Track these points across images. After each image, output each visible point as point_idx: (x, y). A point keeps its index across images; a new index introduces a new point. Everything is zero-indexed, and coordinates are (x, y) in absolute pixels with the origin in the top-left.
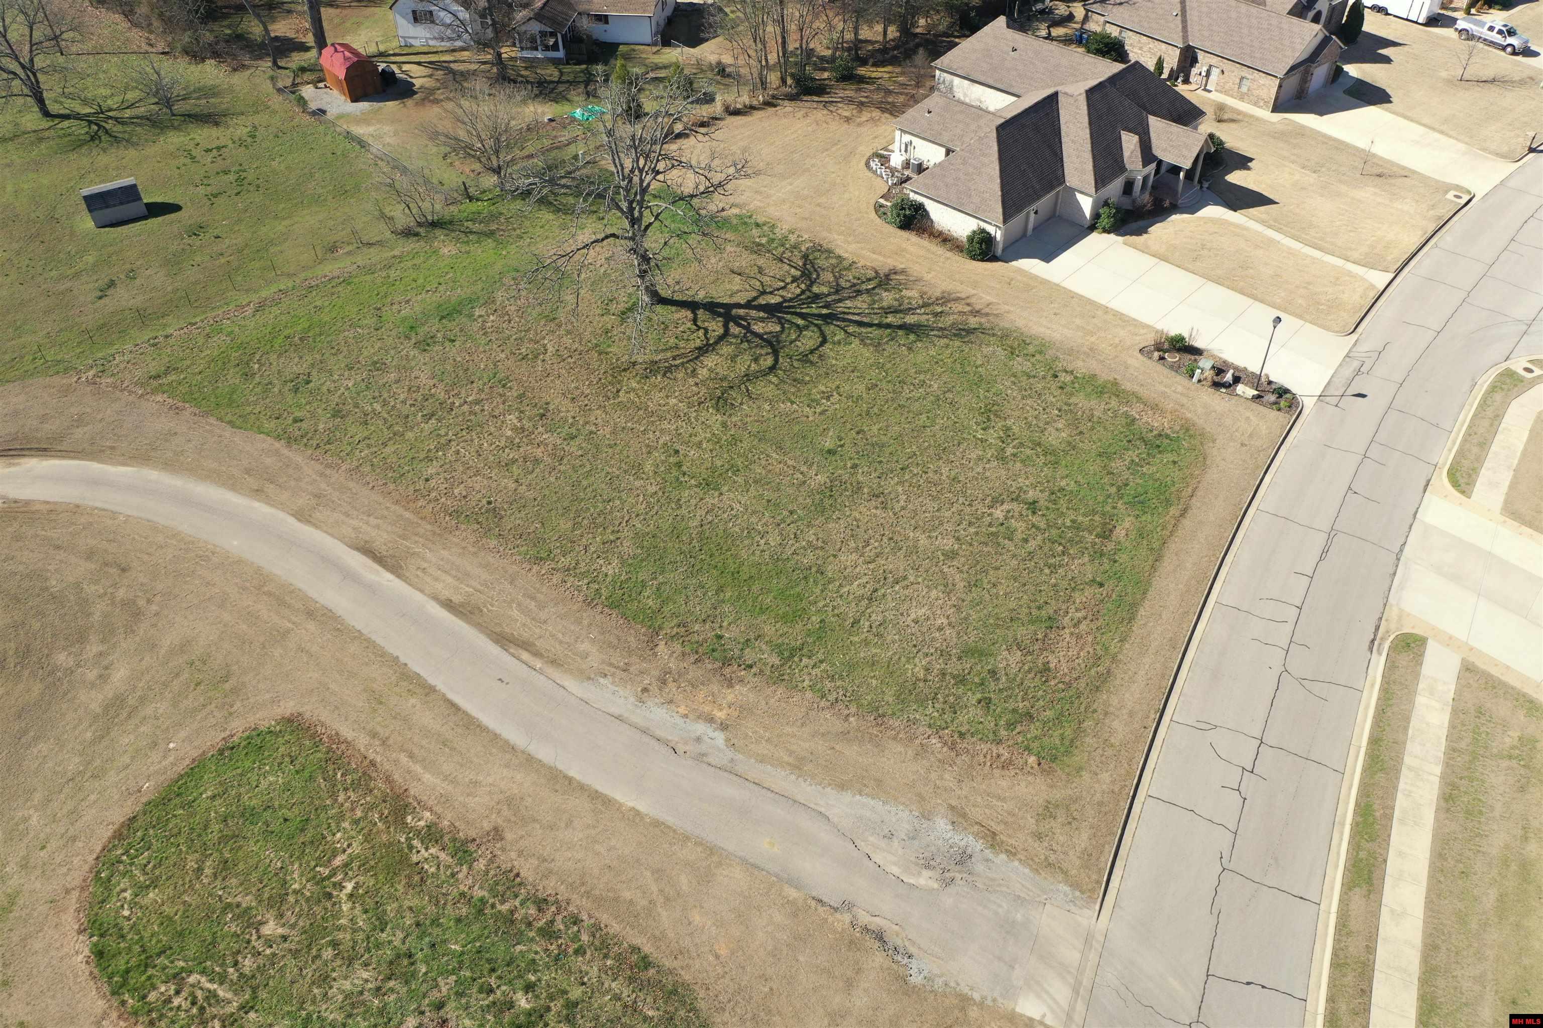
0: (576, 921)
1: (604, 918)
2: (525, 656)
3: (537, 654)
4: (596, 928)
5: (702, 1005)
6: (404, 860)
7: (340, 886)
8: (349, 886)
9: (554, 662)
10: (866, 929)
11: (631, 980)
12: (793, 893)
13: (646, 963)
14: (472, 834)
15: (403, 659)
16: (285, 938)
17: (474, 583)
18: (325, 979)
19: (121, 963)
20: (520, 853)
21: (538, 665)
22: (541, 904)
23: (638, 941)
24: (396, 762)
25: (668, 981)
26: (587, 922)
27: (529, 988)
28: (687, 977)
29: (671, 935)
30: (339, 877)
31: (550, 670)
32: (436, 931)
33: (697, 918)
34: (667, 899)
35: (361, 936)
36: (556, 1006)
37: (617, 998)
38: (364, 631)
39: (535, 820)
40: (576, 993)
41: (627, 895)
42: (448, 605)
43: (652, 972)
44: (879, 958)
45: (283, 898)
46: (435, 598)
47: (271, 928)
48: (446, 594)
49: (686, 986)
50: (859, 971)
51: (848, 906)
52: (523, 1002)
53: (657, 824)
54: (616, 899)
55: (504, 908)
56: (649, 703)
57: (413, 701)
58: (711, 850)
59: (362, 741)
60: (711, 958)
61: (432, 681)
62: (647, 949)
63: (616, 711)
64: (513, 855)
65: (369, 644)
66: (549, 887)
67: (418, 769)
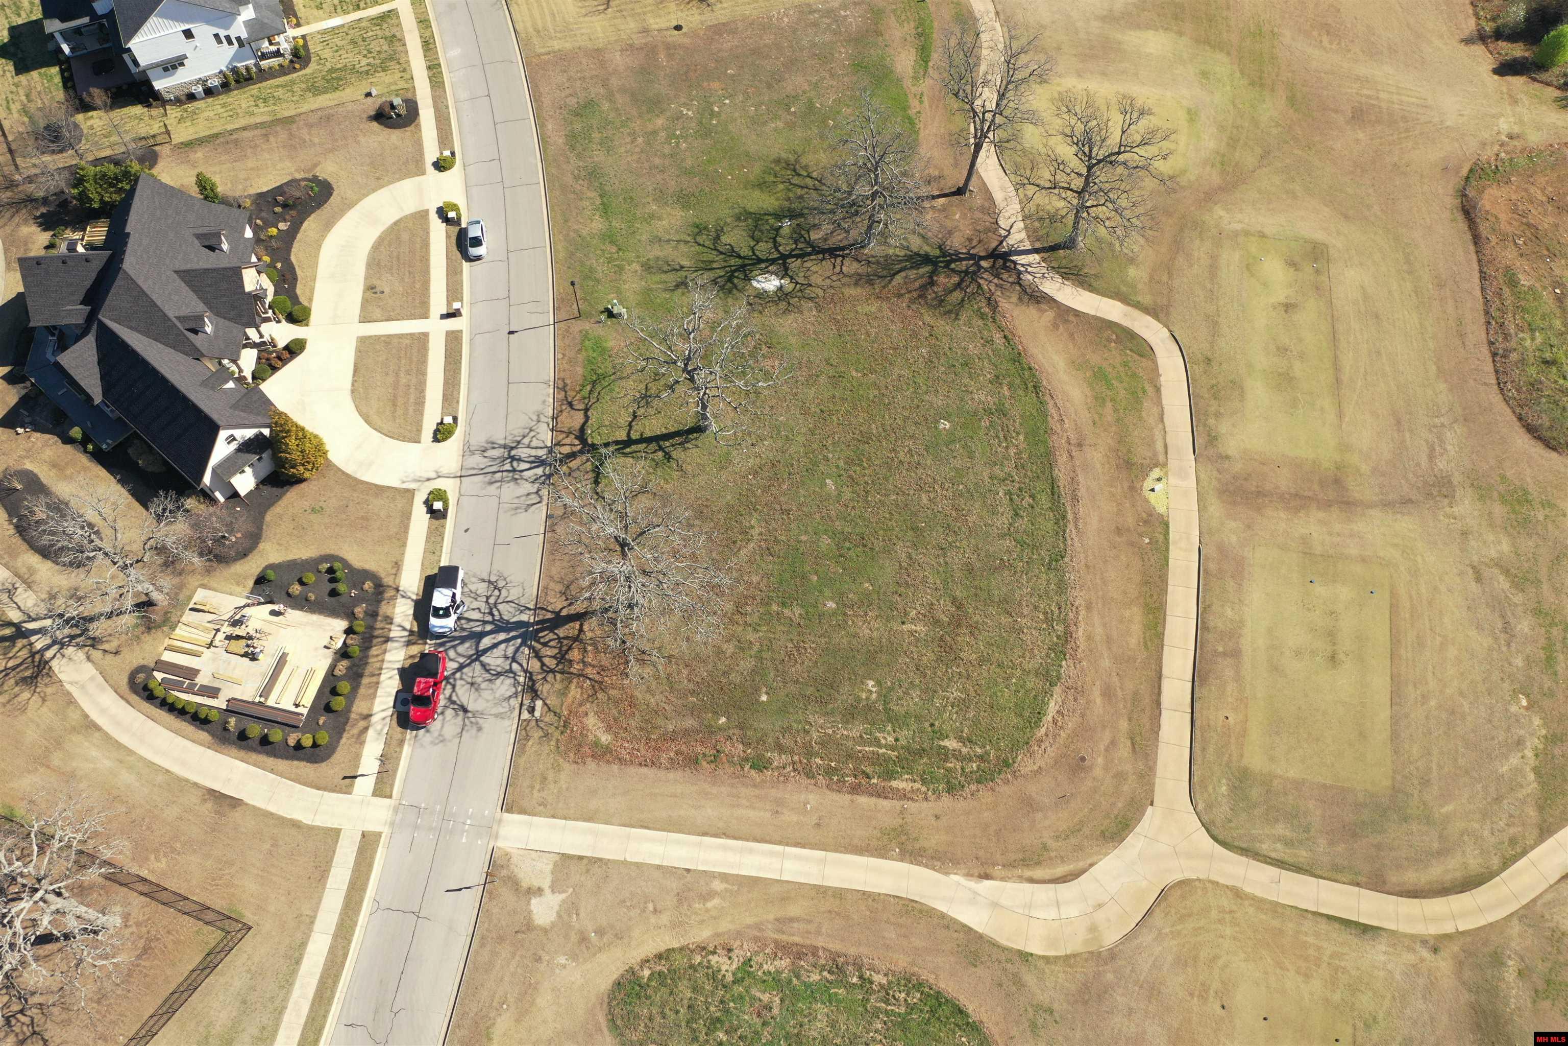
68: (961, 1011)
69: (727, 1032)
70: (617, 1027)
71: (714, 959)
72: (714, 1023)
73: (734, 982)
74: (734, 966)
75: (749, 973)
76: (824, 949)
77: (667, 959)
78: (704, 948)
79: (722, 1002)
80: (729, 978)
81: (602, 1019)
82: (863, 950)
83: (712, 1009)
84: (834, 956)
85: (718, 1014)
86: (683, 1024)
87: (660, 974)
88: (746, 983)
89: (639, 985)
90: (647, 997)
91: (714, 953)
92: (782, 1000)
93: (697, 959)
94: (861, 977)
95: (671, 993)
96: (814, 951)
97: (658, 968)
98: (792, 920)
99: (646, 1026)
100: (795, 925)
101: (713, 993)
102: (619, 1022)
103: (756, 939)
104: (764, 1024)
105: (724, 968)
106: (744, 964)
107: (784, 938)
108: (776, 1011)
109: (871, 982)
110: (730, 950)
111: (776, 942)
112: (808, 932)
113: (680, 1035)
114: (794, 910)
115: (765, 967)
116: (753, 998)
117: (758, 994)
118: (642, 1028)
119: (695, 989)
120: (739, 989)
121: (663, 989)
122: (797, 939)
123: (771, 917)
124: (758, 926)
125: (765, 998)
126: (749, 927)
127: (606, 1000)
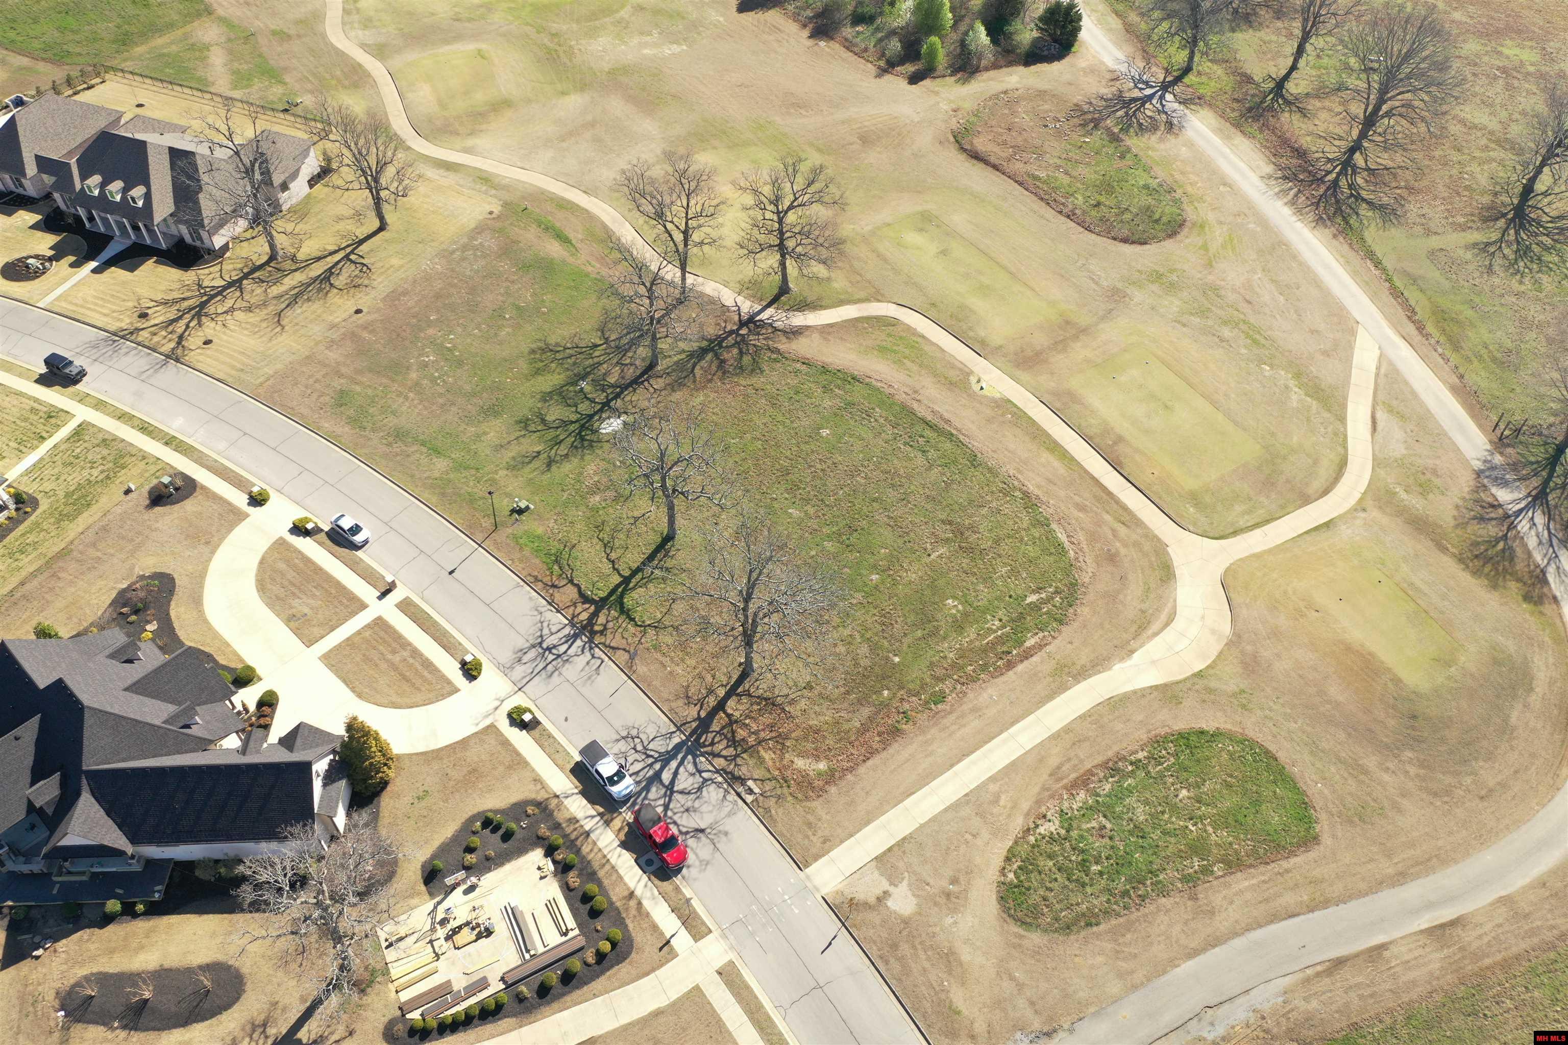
0: (1125, 908)
1: (1121, 920)
2: (1319, 968)
3: (1318, 974)
4: (1118, 915)
5: (1056, 935)
6: (1197, 853)
7: (1195, 824)
8: (1193, 829)
9: (1308, 980)
10: (1055, 1031)
11: (1083, 915)
12: (1092, 1009)
13: (1089, 925)
14: (1199, 888)
15: (1342, 906)
16: (1177, 796)
17: (1397, 969)
18: (1146, 803)
19: (1193, 738)
20: (1177, 903)
21: (1309, 972)
22: (1143, 898)
23: (1102, 927)
24: (1263, 874)
25: (1075, 928)
26: (1123, 912)
27: (1101, 873)
28: (1072, 937)
29: (1098, 943)
30: (1200, 826)
31: (1300, 975)
32: (1150, 852)
33: (1100, 959)
34: (1118, 952)
35: (1162, 823)
36: (1086, 879)
37: (1078, 904)
38: (1375, 896)
39: (1194, 919)
40: (1089, 890)
41: (1129, 936)
42: (1383, 947)
43: (1083, 924)
44: (1037, 1024)
45: (1199, 802)
46: (1391, 943)
47: (1184, 793)
48: (1394, 950)
49: (1068, 934)
50: (1036, 1011)
51: (1071, 1031)
52: (1095, 868)
53: (1165, 972)
54: (1129, 930)
55: (1148, 882)
56: (1251, 1014)
57: (1305, 898)
58: (1135, 988)
59: (1285, 864)
60: (1077, 952)
61: (1317, 914)
62: (1095, 929)
63: (1252, 993)
64: (1177, 900)
65: (1361, 894)
66: (1150, 908)
67: (1254, 881)
68: (1202, 732)
69: (1097, 863)
70: (1030, 924)
71: (1041, 830)
72: (1084, 865)
73: (1068, 831)
74: (1057, 823)
75: (1070, 818)
76: (1095, 767)
77: (1014, 856)
78: (1028, 830)
79: (1074, 849)
80: (1063, 832)
81: (1016, 929)
82: (1116, 748)
83: (1073, 858)
84: (1104, 765)
85: (1080, 858)
86: (1067, 883)
87: (1020, 868)
88: (1075, 825)
89: (1015, 887)
90: (1028, 889)
91: (1037, 826)
92: (1105, 816)
93: (1032, 839)
94: (1132, 764)
95: (1040, 873)
96: (1090, 772)
97: (1015, 866)
98: (1059, 768)
99: (1047, 906)
100: (1064, 768)
101: (1064, 849)
102: (1028, 920)
103: (1052, 797)
104: (1111, 838)
105: (1053, 829)
106: (1061, 816)
107: (1065, 781)
108: (1109, 826)
109: (1140, 761)
110: (1044, 816)
111: (1065, 787)
112: (1075, 766)
113: (1072, 891)
114: (1053, 761)
115: (1075, 807)
116: (1088, 830)
117: (1089, 826)
118: (1046, 910)
119: (1050, 857)
120: (1074, 834)
121: (1032, 876)
122: (1073, 776)
123: (1045, 777)
124: (1044, 789)
125: (1094, 824)
126: (1039, 793)
127: (1005, 916)
